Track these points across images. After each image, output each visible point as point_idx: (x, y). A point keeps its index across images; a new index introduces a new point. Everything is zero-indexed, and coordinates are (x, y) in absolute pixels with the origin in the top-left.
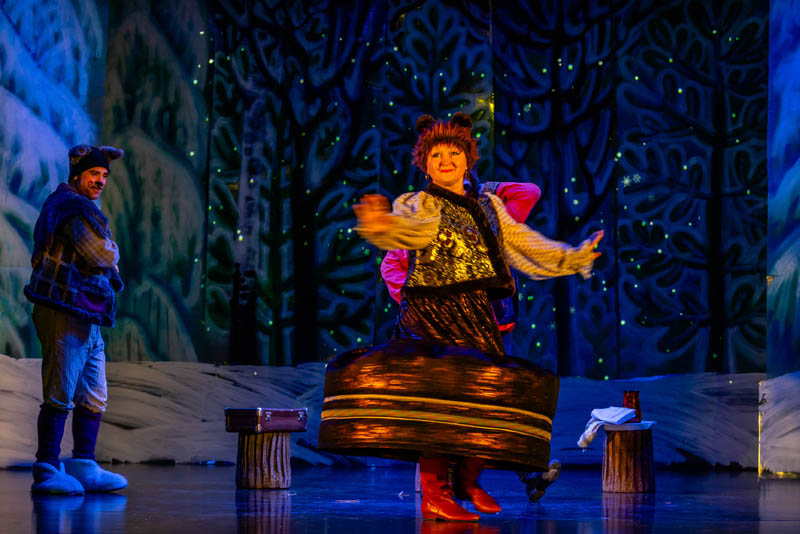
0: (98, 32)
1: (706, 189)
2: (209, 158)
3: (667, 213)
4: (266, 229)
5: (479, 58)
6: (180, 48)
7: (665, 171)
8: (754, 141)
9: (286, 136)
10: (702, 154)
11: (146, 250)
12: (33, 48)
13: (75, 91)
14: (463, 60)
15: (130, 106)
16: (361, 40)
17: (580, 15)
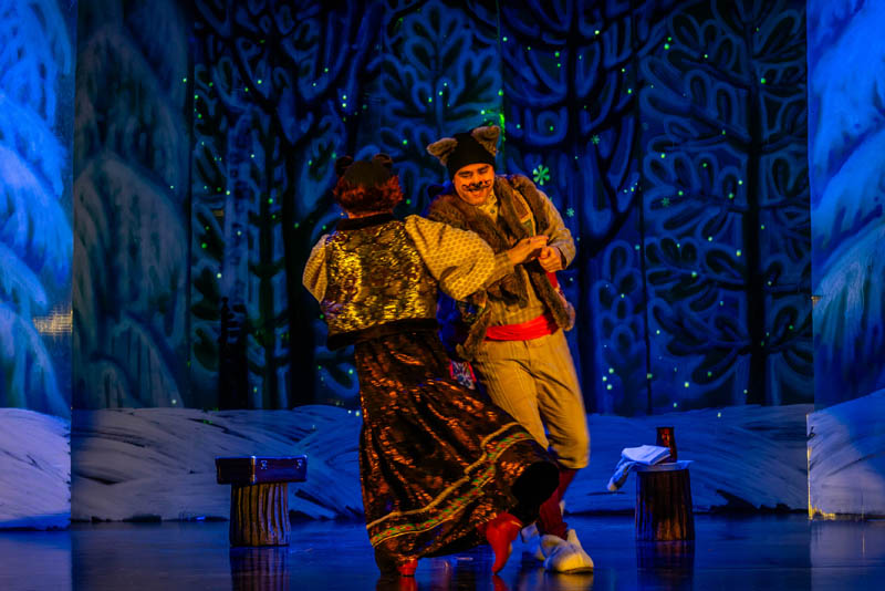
0: (66, 46)
1: (743, 203)
2: (191, 182)
3: (700, 229)
4: (256, 259)
5: (486, 64)
6: (155, 62)
7: (696, 184)
8: (794, 147)
9: (275, 154)
10: (736, 162)
11: (124, 286)
13: (42, 111)
14: (468, 67)
15: (103, 126)
16: (355, 47)
17: (597, 14)
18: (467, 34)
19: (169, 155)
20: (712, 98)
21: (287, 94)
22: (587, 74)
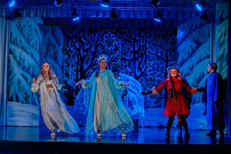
0: (41, 37)
1: (164, 71)
2: (63, 63)
3: (157, 75)
4: (75, 78)
5: (119, 44)
6: (58, 41)
7: (156, 68)
8: (174, 61)
9: (79, 59)
10: (164, 64)
12: (27, 40)
13: (36, 49)
15: (47, 53)
16: (95, 40)
17: (139, 36)
18: (115, 38)
19: (60, 58)
20: (159, 52)
21: (82, 48)
22: (137, 46)
